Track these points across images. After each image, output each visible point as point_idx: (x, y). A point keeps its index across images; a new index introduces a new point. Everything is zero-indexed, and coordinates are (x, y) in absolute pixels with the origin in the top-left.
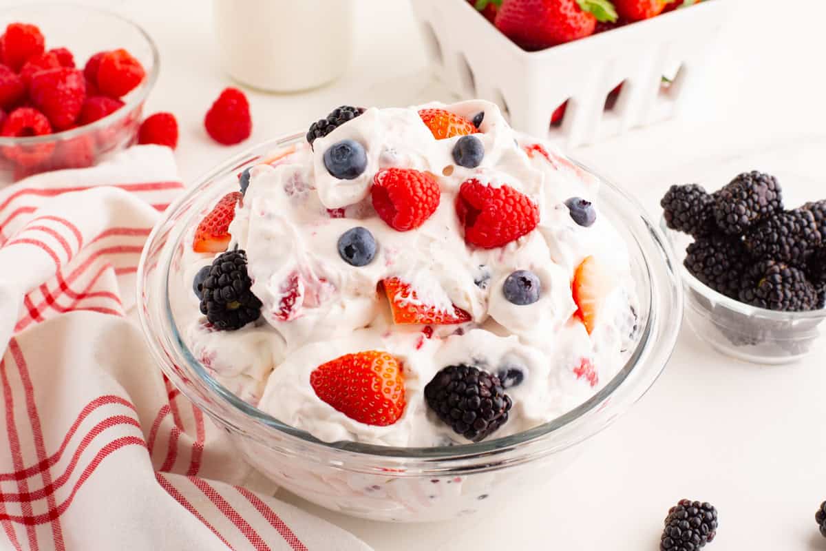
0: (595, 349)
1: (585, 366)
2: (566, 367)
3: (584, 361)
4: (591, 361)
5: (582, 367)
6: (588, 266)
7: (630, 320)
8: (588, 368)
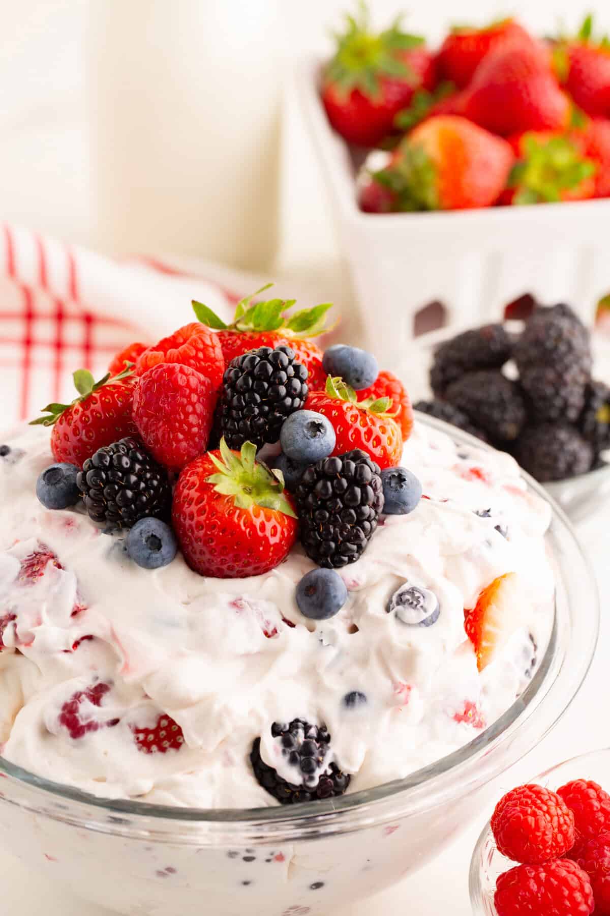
0: (484, 691)
1: (470, 713)
2: (445, 712)
3: (469, 706)
4: (477, 706)
5: (465, 713)
6: (506, 585)
7: (526, 651)
8: (474, 715)
